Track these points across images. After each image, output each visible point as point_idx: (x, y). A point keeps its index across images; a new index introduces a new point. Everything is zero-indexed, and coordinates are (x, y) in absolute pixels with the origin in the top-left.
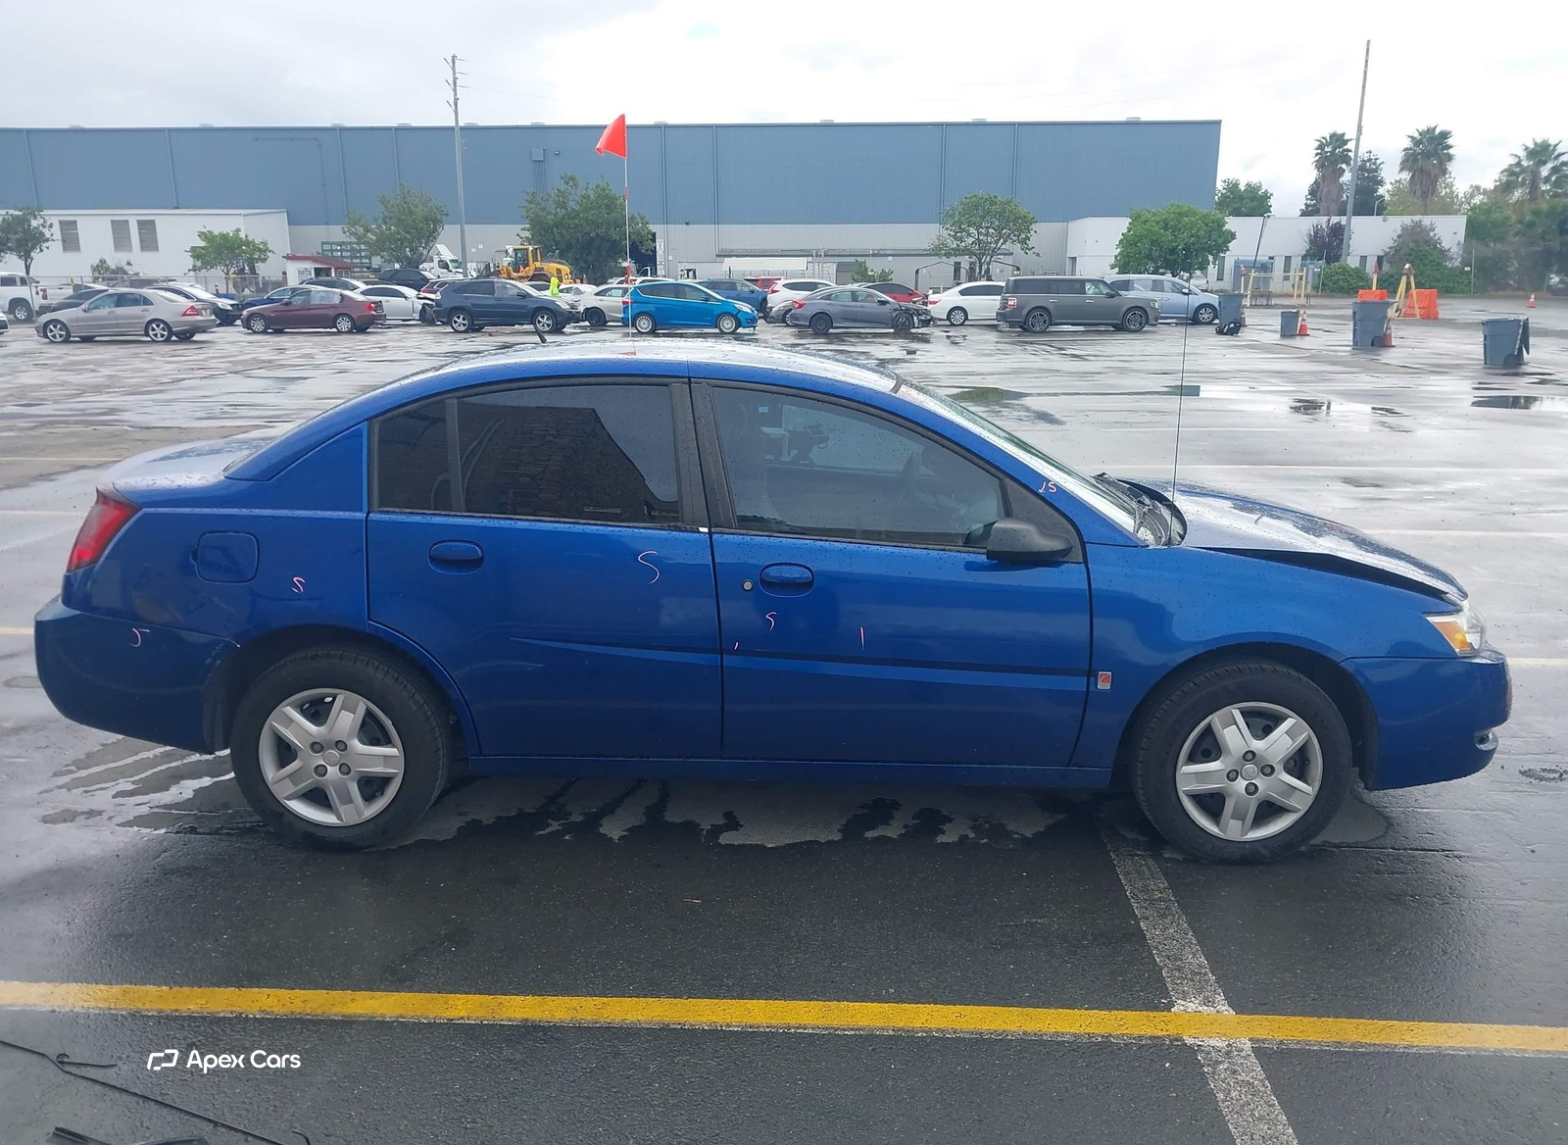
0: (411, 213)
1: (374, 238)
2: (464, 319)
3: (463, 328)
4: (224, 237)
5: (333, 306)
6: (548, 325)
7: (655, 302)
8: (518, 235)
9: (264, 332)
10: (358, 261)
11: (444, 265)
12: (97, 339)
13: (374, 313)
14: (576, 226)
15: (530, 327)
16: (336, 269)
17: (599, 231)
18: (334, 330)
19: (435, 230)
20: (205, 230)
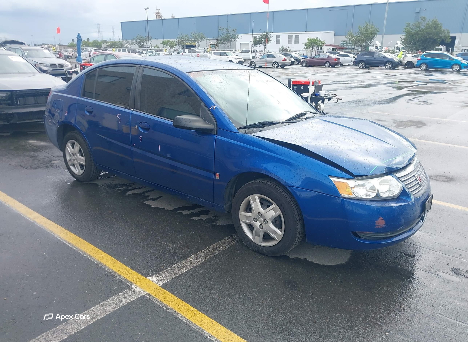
0: (367, 31)
1: (354, 39)
2: (363, 64)
3: (362, 67)
4: (313, 39)
5: (325, 59)
6: (390, 67)
7: (429, 59)
8: (401, 38)
9: (306, 66)
10: (348, 46)
11: (377, 48)
12: (263, 67)
13: (337, 61)
14: (422, 34)
15: (384, 67)
16: (338, 48)
17: (430, 36)
18: (325, 66)
19: (374, 37)
20: (309, 38)
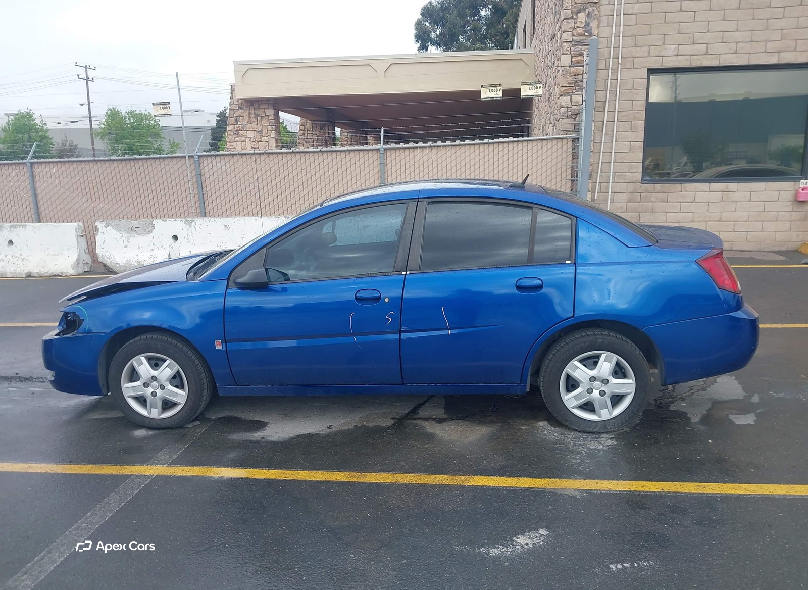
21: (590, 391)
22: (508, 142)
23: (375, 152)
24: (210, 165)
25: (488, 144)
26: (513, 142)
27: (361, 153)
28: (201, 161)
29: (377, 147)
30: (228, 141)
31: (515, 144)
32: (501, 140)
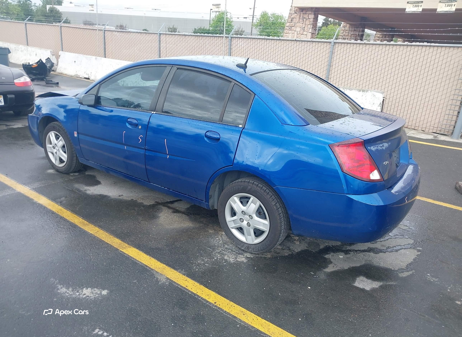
21: (242, 220)
22: (422, 46)
23: (328, 44)
24: (236, 43)
25: (407, 45)
26: (426, 46)
27: (320, 44)
28: (232, 40)
29: (330, 41)
30: (285, 32)
31: (428, 48)
32: (418, 43)
